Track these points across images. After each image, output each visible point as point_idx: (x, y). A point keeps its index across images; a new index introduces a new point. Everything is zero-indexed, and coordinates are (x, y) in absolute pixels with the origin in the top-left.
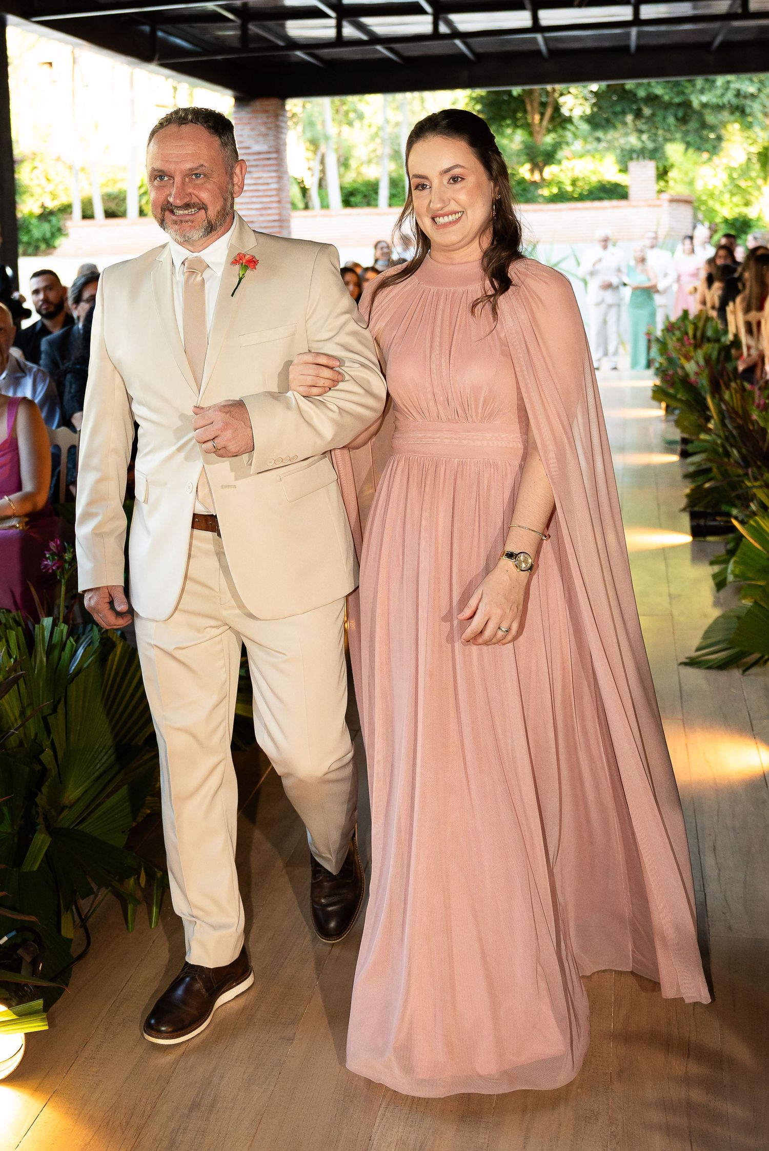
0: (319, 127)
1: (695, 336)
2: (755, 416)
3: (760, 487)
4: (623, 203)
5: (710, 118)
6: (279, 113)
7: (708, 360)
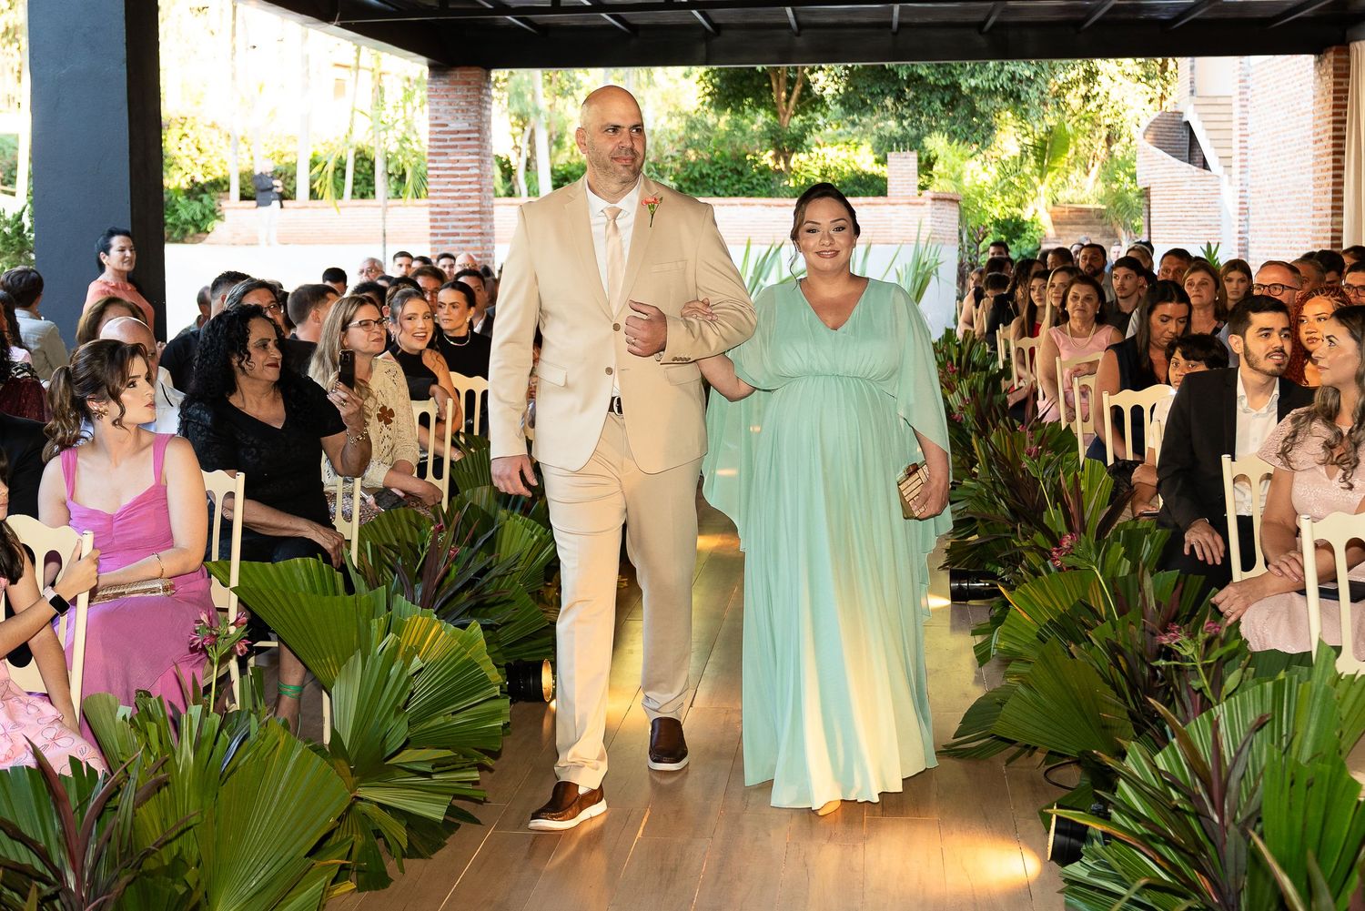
0: (529, 97)
1: (959, 360)
2: (1026, 463)
3: (1030, 549)
4: (881, 200)
5: (981, 105)
6: (483, 86)
7: (973, 392)
